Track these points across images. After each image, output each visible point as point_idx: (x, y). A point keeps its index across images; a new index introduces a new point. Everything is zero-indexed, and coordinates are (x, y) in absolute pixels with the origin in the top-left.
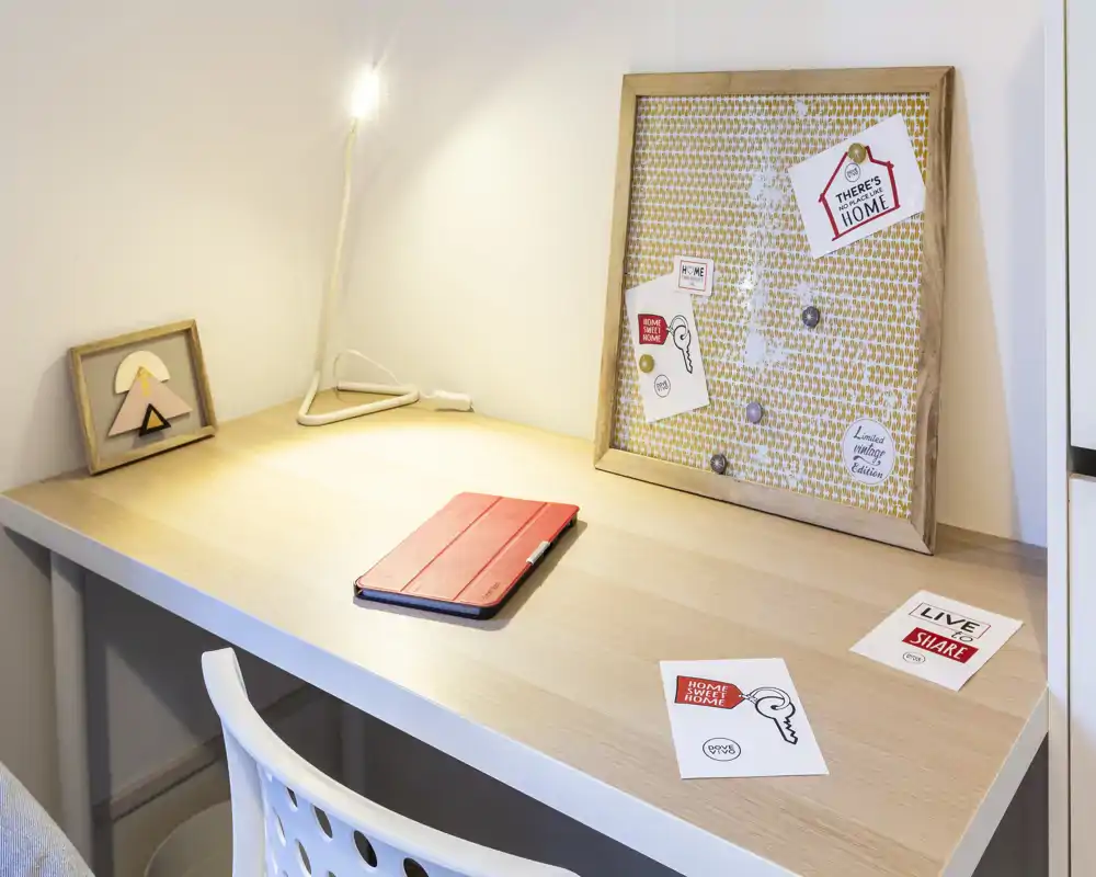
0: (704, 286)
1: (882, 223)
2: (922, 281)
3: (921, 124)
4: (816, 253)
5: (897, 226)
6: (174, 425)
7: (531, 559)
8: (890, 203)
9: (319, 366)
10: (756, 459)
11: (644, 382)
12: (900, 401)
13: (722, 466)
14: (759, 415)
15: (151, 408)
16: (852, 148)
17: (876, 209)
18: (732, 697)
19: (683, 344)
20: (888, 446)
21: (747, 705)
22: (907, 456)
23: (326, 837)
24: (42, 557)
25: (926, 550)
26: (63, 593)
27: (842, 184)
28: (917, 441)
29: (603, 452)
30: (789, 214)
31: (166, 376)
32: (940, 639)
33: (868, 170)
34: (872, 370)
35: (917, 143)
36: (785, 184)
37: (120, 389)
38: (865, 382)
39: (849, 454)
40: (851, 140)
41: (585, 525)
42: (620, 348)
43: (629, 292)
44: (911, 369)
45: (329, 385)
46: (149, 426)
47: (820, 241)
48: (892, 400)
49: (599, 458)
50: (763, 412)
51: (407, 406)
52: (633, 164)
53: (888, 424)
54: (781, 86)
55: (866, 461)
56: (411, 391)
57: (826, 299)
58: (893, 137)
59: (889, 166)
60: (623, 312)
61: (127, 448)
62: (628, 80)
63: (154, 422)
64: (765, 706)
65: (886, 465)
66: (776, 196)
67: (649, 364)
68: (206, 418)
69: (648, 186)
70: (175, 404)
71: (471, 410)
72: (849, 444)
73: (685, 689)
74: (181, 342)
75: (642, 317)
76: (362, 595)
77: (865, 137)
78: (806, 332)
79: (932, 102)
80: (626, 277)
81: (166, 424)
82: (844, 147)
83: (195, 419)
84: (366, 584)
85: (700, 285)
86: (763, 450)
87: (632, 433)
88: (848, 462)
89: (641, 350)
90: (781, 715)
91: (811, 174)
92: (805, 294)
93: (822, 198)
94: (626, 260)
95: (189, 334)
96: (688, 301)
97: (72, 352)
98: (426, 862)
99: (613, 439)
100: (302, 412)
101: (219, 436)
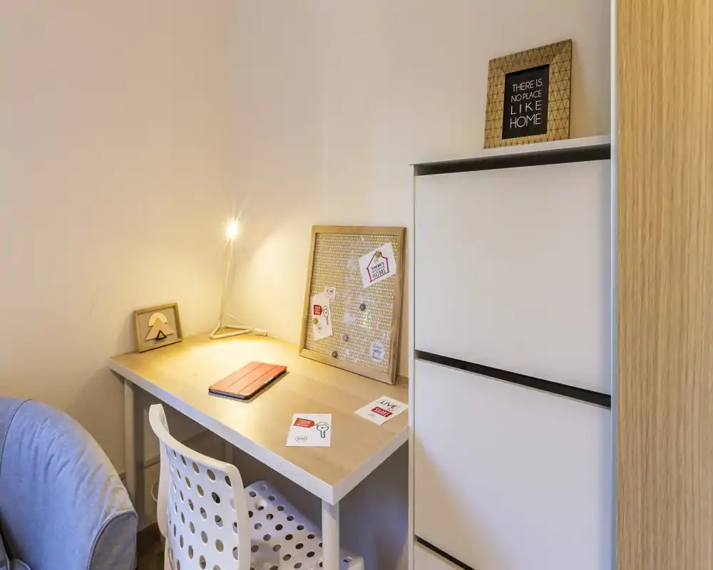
0: (333, 296)
1: (385, 277)
2: (394, 297)
3: (396, 245)
4: (365, 287)
5: (388, 278)
6: (168, 338)
7: (265, 382)
8: (386, 271)
9: (221, 319)
10: (345, 353)
11: (314, 327)
12: (387, 335)
13: (335, 355)
14: (347, 339)
15: (160, 331)
16: (377, 252)
17: (382, 273)
18: (311, 424)
19: (326, 315)
20: (382, 350)
21: (315, 427)
22: (388, 353)
23: (183, 464)
24: (122, 379)
25: (391, 383)
26: (128, 391)
27: (373, 265)
28: (391, 348)
29: (302, 349)
30: (357, 273)
31: (166, 321)
32: (383, 410)
33: (381, 260)
34: (379, 325)
35: (394, 252)
36: (358, 264)
37: (150, 325)
38: (377, 329)
39: (372, 352)
40: (377, 250)
41: (288, 373)
42: (308, 316)
43: (311, 297)
44: (390, 325)
45: (223, 326)
46: (160, 337)
47: (367, 283)
48: (385, 335)
49: (300, 352)
50: (348, 338)
51: (247, 334)
52: (314, 255)
53: (383, 343)
54: (357, 231)
55: (376, 354)
56: (249, 328)
57: (368, 301)
58: (388, 249)
59: (387, 259)
60: (309, 304)
61: (152, 344)
62: (314, 227)
63: (161, 336)
64: (319, 428)
65: (382, 356)
66: (354, 268)
67: (316, 321)
68: (179, 335)
69: (318, 263)
70: (169, 330)
71: (266, 335)
72: (372, 349)
73: (298, 422)
74: (172, 310)
75: (315, 306)
76: (211, 392)
77: (380, 249)
78: (361, 312)
79: (399, 238)
80: (311, 293)
81: (165, 337)
82: (374, 252)
83: (176, 335)
84: (214, 388)
85: (331, 296)
86: (348, 350)
87: (310, 344)
88: (371, 355)
89: (314, 316)
90: (323, 430)
91: (365, 261)
92: (361, 300)
93: (367, 269)
94: (311, 287)
95: (175, 307)
96: (328, 300)
97: (135, 312)
98: (214, 469)
99: (305, 347)
100: (211, 335)
101: (184, 342)
